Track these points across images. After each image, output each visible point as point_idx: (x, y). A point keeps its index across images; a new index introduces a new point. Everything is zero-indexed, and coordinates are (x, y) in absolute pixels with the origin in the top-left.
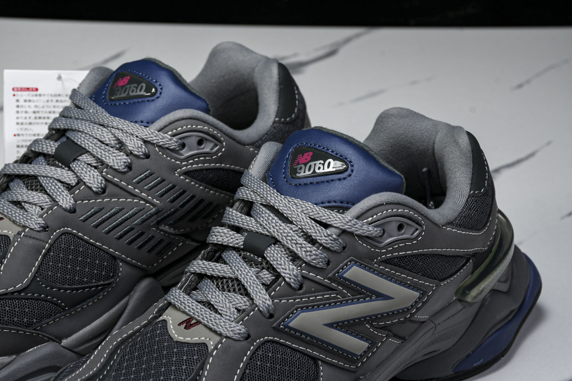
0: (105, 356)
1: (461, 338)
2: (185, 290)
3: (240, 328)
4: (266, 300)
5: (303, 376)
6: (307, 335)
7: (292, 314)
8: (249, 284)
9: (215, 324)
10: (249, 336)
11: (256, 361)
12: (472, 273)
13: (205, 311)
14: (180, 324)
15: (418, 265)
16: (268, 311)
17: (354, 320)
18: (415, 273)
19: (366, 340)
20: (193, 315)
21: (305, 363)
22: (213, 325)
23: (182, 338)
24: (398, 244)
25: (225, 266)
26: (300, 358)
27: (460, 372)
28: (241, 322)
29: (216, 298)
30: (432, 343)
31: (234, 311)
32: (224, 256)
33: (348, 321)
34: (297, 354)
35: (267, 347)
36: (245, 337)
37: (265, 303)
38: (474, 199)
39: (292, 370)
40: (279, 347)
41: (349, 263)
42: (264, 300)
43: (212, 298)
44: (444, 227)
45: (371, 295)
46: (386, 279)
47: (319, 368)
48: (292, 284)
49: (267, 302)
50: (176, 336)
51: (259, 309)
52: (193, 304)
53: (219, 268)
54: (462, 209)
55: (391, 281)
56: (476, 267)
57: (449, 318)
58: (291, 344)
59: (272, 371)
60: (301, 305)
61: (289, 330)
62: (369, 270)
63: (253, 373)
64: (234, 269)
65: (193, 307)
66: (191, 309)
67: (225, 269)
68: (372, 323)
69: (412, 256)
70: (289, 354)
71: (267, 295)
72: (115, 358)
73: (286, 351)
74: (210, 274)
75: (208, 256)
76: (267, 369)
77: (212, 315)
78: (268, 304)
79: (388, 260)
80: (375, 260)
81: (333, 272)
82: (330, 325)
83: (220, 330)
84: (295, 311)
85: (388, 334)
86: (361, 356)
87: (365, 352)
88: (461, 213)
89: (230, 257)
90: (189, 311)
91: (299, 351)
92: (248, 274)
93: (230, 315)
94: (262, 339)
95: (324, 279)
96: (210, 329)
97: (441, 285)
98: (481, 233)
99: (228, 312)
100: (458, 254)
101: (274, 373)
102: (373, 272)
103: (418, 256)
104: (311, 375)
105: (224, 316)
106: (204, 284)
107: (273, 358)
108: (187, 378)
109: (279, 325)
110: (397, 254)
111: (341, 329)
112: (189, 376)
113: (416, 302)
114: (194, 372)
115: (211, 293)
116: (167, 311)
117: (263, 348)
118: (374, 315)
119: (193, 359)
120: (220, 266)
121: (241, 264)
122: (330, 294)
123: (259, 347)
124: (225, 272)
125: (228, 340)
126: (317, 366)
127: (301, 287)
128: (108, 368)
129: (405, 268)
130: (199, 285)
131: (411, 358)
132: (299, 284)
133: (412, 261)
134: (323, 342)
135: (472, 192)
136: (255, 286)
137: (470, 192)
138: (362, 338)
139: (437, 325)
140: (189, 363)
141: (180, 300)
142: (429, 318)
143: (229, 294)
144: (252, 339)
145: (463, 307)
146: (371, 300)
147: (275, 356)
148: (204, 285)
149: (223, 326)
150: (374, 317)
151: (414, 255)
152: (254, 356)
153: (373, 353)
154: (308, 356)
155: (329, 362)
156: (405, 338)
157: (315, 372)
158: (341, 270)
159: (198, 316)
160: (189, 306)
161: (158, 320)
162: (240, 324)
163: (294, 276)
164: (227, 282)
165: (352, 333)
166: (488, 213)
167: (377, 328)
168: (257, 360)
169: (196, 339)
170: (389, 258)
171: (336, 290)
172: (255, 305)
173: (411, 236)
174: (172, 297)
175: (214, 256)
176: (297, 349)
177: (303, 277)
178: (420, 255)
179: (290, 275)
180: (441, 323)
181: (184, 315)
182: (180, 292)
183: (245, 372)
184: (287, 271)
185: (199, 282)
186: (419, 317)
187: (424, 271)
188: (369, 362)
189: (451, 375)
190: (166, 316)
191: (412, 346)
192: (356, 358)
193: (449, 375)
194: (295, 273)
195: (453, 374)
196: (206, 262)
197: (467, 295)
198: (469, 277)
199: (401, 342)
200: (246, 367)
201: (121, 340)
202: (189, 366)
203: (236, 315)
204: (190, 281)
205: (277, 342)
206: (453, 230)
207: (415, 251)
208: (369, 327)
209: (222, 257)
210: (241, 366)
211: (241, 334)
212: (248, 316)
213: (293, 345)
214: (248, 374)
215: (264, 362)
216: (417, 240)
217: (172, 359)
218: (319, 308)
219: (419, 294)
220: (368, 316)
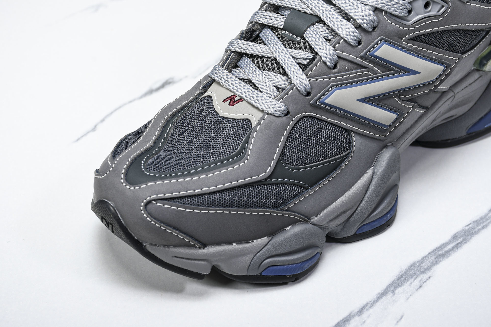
0: (159, 129)
1: (475, 104)
2: (227, 67)
3: (281, 106)
4: (303, 80)
5: (338, 146)
6: (341, 110)
7: (328, 91)
8: (286, 65)
9: (257, 101)
10: (288, 113)
11: (295, 135)
13: (248, 89)
14: (224, 101)
15: (443, 40)
16: (306, 90)
17: (384, 94)
18: (440, 48)
19: (395, 112)
20: (237, 92)
21: (339, 135)
22: (256, 103)
23: (227, 114)
24: (425, 22)
25: (264, 46)
26: (335, 130)
27: (473, 133)
28: (281, 100)
29: (256, 77)
30: (450, 109)
31: (274, 90)
32: (262, 36)
33: (379, 95)
34: (332, 127)
35: (305, 122)
36: (285, 114)
37: (302, 83)
39: (328, 142)
40: (315, 122)
41: (379, 42)
42: (301, 80)
43: (253, 76)
44: (468, 3)
45: (399, 70)
46: (414, 55)
47: (352, 139)
48: (328, 63)
49: (304, 82)
50: (222, 111)
51: (297, 88)
52: (236, 82)
53: (258, 48)
57: (467, 87)
58: (327, 118)
59: (310, 143)
60: (336, 83)
61: (325, 106)
62: (397, 48)
63: (293, 146)
64: (272, 50)
65: (237, 85)
66: (235, 87)
67: (264, 49)
68: (400, 96)
69: (438, 32)
70: (325, 128)
71: (304, 74)
72: (168, 131)
73: (322, 124)
74: (249, 53)
75: (246, 35)
76: (305, 141)
77: (254, 93)
78: (305, 84)
79: (416, 37)
81: (364, 51)
82: (363, 100)
83: (262, 107)
84: (331, 89)
85: (414, 105)
86: (390, 126)
87: (393, 122)
89: (268, 38)
90: (233, 88)
91: (333, 125)
92: (286, 55)
93: (270, 93)
94: (300, 115)
95: (357, 58)
96: (253, 106)
97: (463, 58)
99: (269, 90)
100: (480, 28)
101: (312, 144)
102: (402, 50)
103: (444, 32)
104: (345, 146)
106: (244, 63)
107: (311, 132)
108: (234, 151)
109: (316, 102)
110: (424, 31)
111: (372, 103)
112: (236, 149)
113: (440, 75)
114: (241, 145)
115: (251, 72)
116: (211, 87)
117: (301, 123)
118: (402, 89)
119: (239, 134)
120: (259, 46)
121: (279, 45)
122: (362, 72)
123: (298, 122)
124: (263, 52)
125: (270, 116)
126: (350, 137)
127: (335, 66)
128: (163, 141)
129: (431, 45)
130: (239, 63)
131: (431, 123)
132: (334, 63)
133: (438, 37)
136: (292, 66)
138: (391, 111)
139: (456, 93)
140: (235, 137)
141: (223, 78)
142: (450, 88)
143: (269, 72)
144: (291, 115)
145: (479, 76)
146: (399, 76)
147: (313, 130)
148: (245, 64)
149: (265, 104)
150: (402, 91)
151: (440, 31)
152: (293, 130)
153: (400, 123)
154: (342, 128)
155: (361, 133)
156: (427, 107)
157: (348, 142)
158: (372, 49)
159: (241, 93)
160: (232, 84)
161: (203, 96)
162: (280, 101)
163: (330, 55)
165: (382, 106)
167: (404, 100)
168: (296, 133)
169: (239, 116)
170: (416, 35)
171: (368, 68)
172: (293, 84)
173: (438, 13)
174: (215, 75)
175: (252, 36)
176: (332, 123)
177: (338, 57)
178: (446, 31)
179: (327, 54)
180: (460, 91)
181: (228, 92)
182: (222, 70)
183: (286, 145)
184: (324, 51)
185: (239, 60)
186: (441, 88)
187: (448, 46)
188: (396, 130)
189: (464, 136)
190: (210, 92)
191: (433, 114)
192: (385, 129)
193: (463, 135)
194: (331, 53)
195: (466, 135)
196: (245, 42)
197: (484, 65)
198: (487, 48)
199: (424, 111)
200: (286, 140)
201: (172, 114)
202: (236, 140)
203: (276, 93)
204: (231, 59)
205: (314, 117)
206: (477, 6)
207: (441, 28)
208: (397, 100)
209: (260, 38)
210: (282, 140)
211: (281, 110)
212: (288, 94)
213: (328, 119)
214: (288, 146)
215: (302, 135)
216: (443, 17)
217: (219, 133)
218: (352, 85)
219: (444, 67)
220: (396, 90)
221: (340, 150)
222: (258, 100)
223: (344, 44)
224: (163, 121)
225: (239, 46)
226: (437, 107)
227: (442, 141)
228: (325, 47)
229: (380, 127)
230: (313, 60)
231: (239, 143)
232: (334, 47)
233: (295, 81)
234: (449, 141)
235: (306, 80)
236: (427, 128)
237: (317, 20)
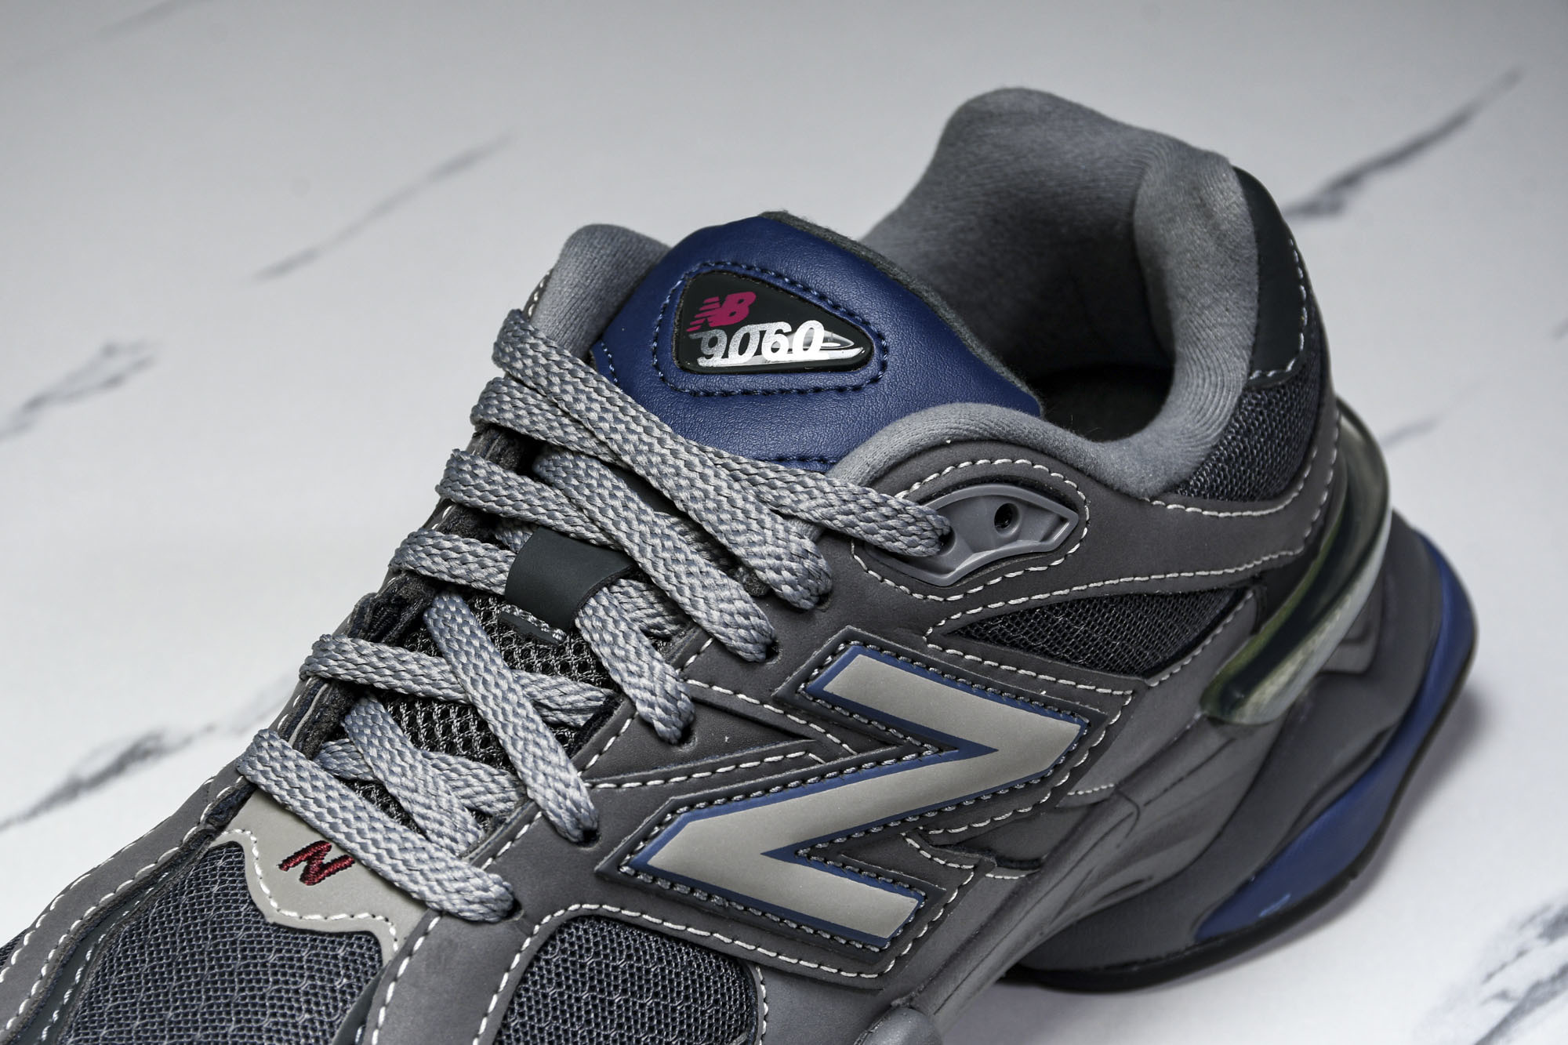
0: (44, 971)
1: (1219, 835)
2: (303, 736)
3: (486, 885)
4: (567, 786)
5: (703, 1022)
6: (711, 890)
7: (660, 824)
8: (510, 732)
9: (402, 868)
10: (516, 906)
11: (543, 987)
12: (1255, 630)
13: (372, 818)
14: (285, 865)
15: (1073, 633)
16: (577, 822)
17: (866, 829)
18: (1063, 659)
19: (910, 889)
20: (331, 833)
21: (708, 979)
22: (398, 871)
23: (294, 914)
24: (1001, 573)
25: (436, 660)
26: (690, 963)
27: (1217, 938)
28: (490, 861)
29: (404, 775)
30: (1128, 859)
31: (465, 822)
32: (431, 622)
33: (848, 834)
34: (679, 950)
35: (579, 938)
36: (504, 911)
37: (565, 797)
38: (1262, 399)
39: (666, 1007)
40: (618, 935)
41: (842, 646)
42: (560, 786)
43: (392, 772)
44: (1156, 503)
45: (918, 744)
46: (967, 688)
47: (755, 991)
48: (659, 725)
49: (572, 792)
50: (274, 904)
51: (545, 817)
52: (331, 793)
53: (414, 666)
54: (1220, 435)
55: (982, 693)
56: (1265, 612)
57: (1181, 780)
58: (658, 921)
59: (596, 1016)
60: (688, 796)
61: (649, 880)
62: (908, 666)
63: (532, 1028)
64: (463, 676)
65: (332, 804)
66: (325, 811)
67: (434, 672)
68: (926, 831)
69: (1051, 608)
70: (652, 956)
71: (571, 767)
72: (78, 977)
73: (642, 944)
74: (383, 686)
75: (373, 619)
76: (579, 1009)
77: (393, 836)
78: (574, 802)
79: (972, 625)
80: (930, 631)
81: (789, 679)
82: (789, 854)
83: (420, 887)
84: (669, 817)
85: (981, 860)
86: (894, 939)
87: (906, 926)
88: (1216, 447)
89: (451, 630)
90: (319, 816)
91: (686, 943)
92: (510, 696)
93: (453, 833)
94: (561, 912)
95: (762, 704)
96: (389, 884)
97: (1150, 688)
98: (1281, 507)
99: (447, 824)
100: (1205, 586)
101: (604, 1019)
102: (923, 671)
103: (1071, 606)
104: (731, 1017)
105: (434, 837)
106: (364, 719)
107: (600, 972)
109: (617, 863)
110: (1000, 604)
111: (825, 861)
113: (1069, 754)
114: (337, 1032)
115: (386, 756)
116: (242, 811)
117: (563, 941)
118: (931, 808)
119: (333, 990)
120: (417, 660)
121: (487, 657)
122: (785, 752)
123: (552, 937)
124: (433, 681)
125: (448, 921)
126: (749, 986)
127: (686, 734)
128: (55, 1016)
129: (1029, 649)
130: (349, 721)
131: (1060, 913)
132: (681, 724)
133: (1053, 623)
134: (766, 907)
135: (1255, 375)
136: (530, 736)
137: (1250, 374)
138: (894, 884)
139: (1141, 805)
140: (317, 1004)
141: (286, 779)
142: (1117, 787)
143: (451, 759)
144: (525, 916)
145: (1223, 741)
146: (920, 762)
147: (607, 966)
148: (366, 725)
149: (429, 875)
150: (933, 814)
151: (1059, 605)
152: (535, 969)
153: (934, 926)
154: (718, 954)
155: (789, 969)
156: (1037, 860)
157: (741, 1005)
158: (816, 672)
159: (348, 836)
160: (317, 801)
161: (213, 844)
162: (484, 867)
163: (666, 695)
164: (445, 714)
165: (861, 871)
166: (1306, 439)
167: (944, 846)
168: (545, 981)
169: (339, 921)
170: (974, 619)
171: (803, 737)
172: (532, 804)
173: (1043, 543)
174: (260, 766)
175: (395, 621)
176: (681, 936)
177: (694, 700)
178: (1079, 601)
179: (653, 693)
180: (1156, 798)
181: (302, 829)
182: (284, 747)
183: (506, 1026)
184: (644, 682)
185: (348, 711)
186: (1080, 793)
187: (1093, 652)
188: (921, 952)
189: (1188, 949)
190: (238, 831)
191: (1061, 881)
192: (877, 950)
193: (1183, 948)
194: (669, 688)
195: (1194, 946)
196: (368, 647)
197: (1237, 704)
198: (1246, 643)
199: (1028, 876)
200: (509, 1009)
201: (96, 914)
202: (319, 1013)
203: (475, 834)
204: (316, 707)
205: (611, 919)
206: (1189, 510)
207: (1061, 592)
208: (918, 846)
209: (426, 626)
210: (491, 1007)
211: (489, 900)
212: (513, 840)
213: (666, 924)
214: (516, 1031)
215: (569, 987)
216: (1066, 556)
217: (260, 989)
218: (750, 801)
219: (1079, 727)
220: (912, 813)
221: (710, 1035)
222: (405, 862)
223: (716, 654)
224: (61, 941)
225: (347, 660)
226: (1075, 857)
227: (1109, 968)
228: (646, 667)
229: (859, 946)
230: (602, 714)
231: (331, 1024)
232: (680, 665)
233: (542, 792)
234: (1135, 969)
235: (579, 789)
236: (1046, 930)
237: (624, 566)
